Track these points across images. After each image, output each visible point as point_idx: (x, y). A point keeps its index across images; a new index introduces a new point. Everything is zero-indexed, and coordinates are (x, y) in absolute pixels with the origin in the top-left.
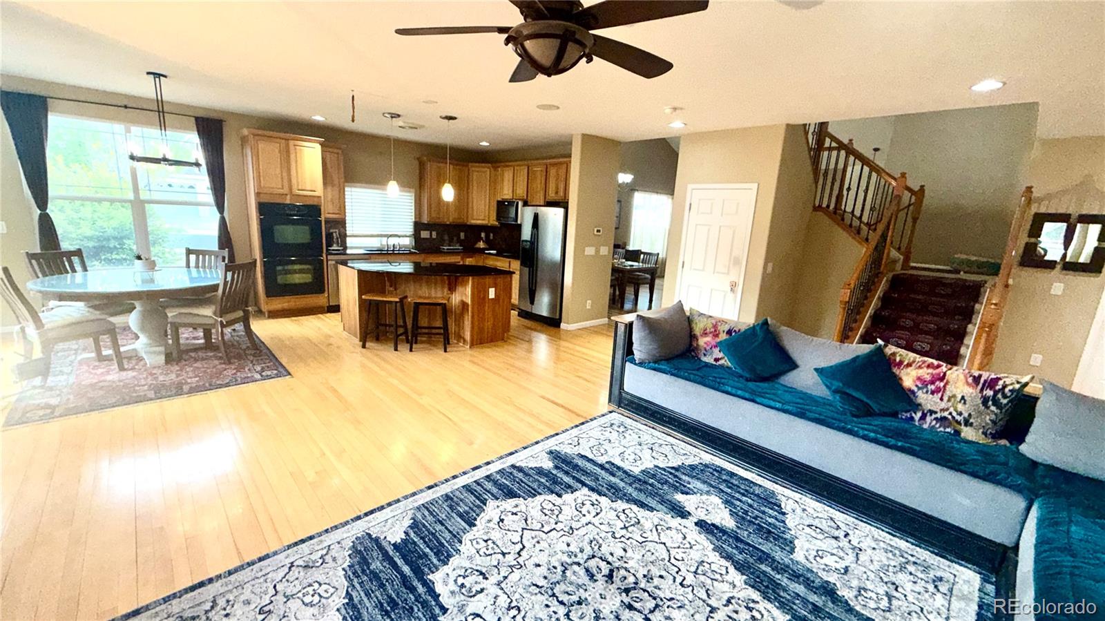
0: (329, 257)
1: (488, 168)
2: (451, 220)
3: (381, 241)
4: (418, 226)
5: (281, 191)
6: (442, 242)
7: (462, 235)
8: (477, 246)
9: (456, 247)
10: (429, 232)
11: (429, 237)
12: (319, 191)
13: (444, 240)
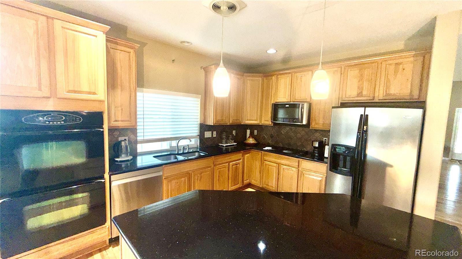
0: (112, 178)
1: (260, 77)
3: (170, 144)
4: (204, 128)
6: (220, 138)
7: (234, 132)
8: (248, 142)
9: (232, 143)
10: (211, 132)
11: (211, 137)
12: (102, 94)
13: (222, 139)
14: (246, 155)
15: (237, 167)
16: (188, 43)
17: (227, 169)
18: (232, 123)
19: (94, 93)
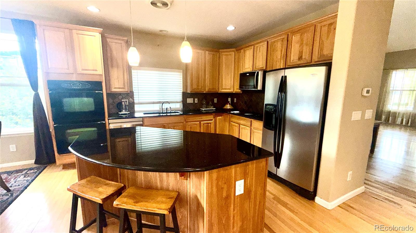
0: (110, 121)
1: (233, 51)
2: (207, 90)
4: (185, 95)
5: (68, 71)
6: (201, 105)
7: (215, 101)
8: (225, 107)
9: (211, 108)
10: (193, 99)
11: (193, 102)
12: (100, 70)
13: (203, 104)
14: (218, 117)
15: (208, 125)
16: (165, 31)
17: (198, 126)
18: (208, 92)
19: (96, 70)
